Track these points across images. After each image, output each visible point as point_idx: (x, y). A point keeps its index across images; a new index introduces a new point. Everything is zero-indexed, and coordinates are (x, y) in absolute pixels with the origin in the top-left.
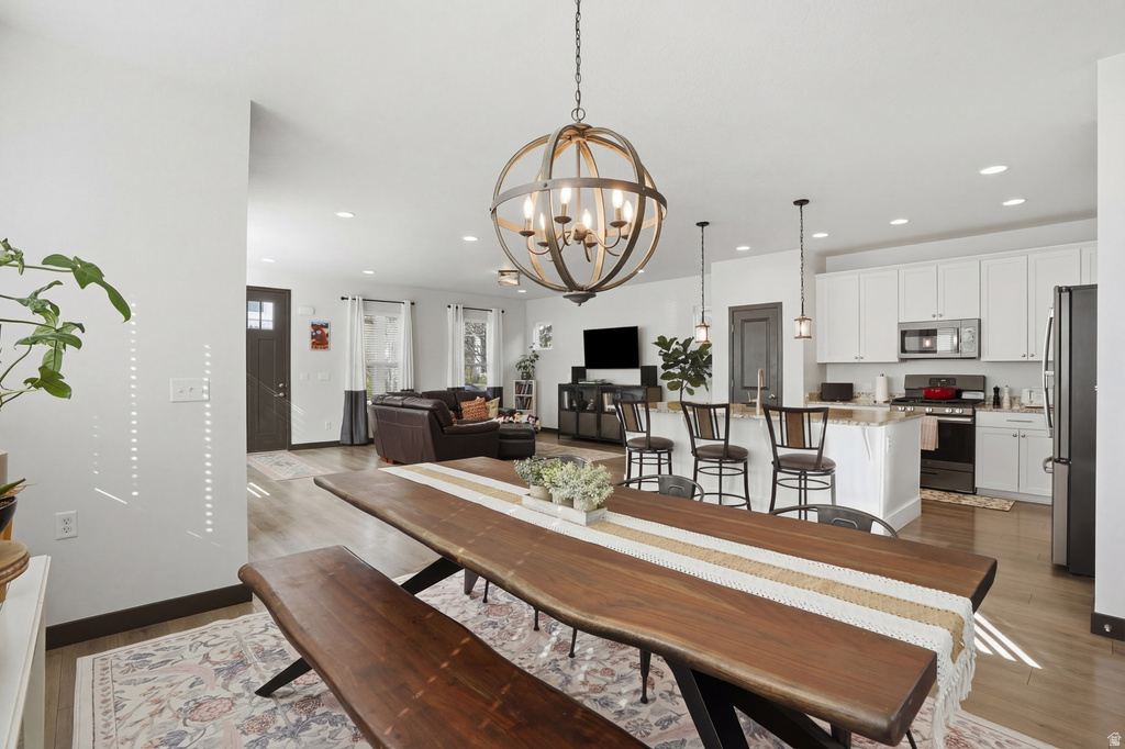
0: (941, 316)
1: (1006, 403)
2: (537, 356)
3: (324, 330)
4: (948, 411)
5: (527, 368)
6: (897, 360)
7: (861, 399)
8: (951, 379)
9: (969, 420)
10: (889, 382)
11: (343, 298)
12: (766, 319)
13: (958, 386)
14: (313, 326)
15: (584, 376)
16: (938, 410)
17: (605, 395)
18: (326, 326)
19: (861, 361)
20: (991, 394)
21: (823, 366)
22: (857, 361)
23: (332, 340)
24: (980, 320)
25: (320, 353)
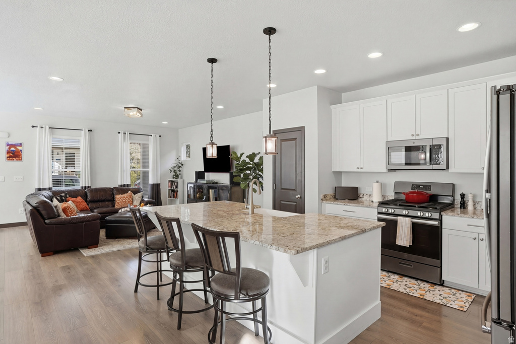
0: (418, 135)
1: (470, 207)
2: (182, 165)
3: (18, 148)
4: (419, 214)
5: (177, 173)
6: (385, 170)
7: (365, 198)
8: (427, 186)
9: (436, 223)
10: (383, 187)
11: (33, 127)
12: (295, 139)
13: (433, 191)
14: (8, 145)
15: (203, 178)
16: (412, 213)
17: (210, 190)
18: (20, 145)
19: (362, 171)
20: (458, 199)
21: (338, 174)
22: (359, 170)
23: (25, 155)
24: (448, 139)
25: (15, 163)
